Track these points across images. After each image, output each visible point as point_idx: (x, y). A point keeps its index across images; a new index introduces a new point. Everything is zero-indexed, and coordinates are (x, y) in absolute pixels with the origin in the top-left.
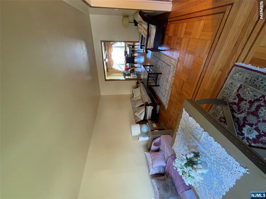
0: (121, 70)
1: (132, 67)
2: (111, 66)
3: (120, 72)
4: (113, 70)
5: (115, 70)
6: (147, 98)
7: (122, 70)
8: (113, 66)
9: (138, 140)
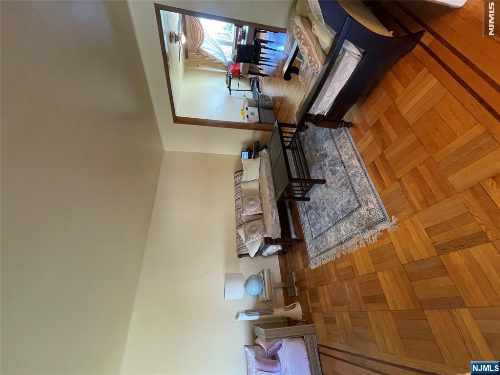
0: (223, 60)
1: (250, 73)
2: (197, 46)
3: (219, 65)
4: (200, 56)
5: (207, 58)
6: (272, 214)
7: (226, 60)
8: (202, 46)
9: (237, 318)
